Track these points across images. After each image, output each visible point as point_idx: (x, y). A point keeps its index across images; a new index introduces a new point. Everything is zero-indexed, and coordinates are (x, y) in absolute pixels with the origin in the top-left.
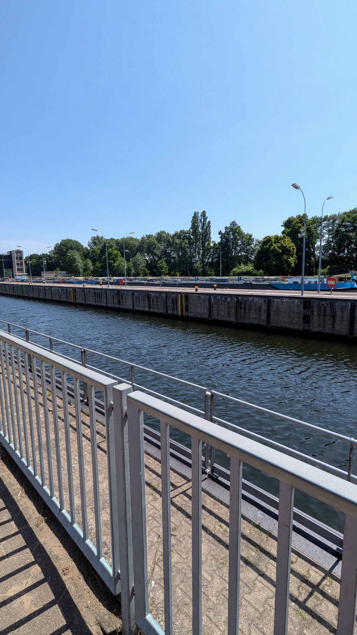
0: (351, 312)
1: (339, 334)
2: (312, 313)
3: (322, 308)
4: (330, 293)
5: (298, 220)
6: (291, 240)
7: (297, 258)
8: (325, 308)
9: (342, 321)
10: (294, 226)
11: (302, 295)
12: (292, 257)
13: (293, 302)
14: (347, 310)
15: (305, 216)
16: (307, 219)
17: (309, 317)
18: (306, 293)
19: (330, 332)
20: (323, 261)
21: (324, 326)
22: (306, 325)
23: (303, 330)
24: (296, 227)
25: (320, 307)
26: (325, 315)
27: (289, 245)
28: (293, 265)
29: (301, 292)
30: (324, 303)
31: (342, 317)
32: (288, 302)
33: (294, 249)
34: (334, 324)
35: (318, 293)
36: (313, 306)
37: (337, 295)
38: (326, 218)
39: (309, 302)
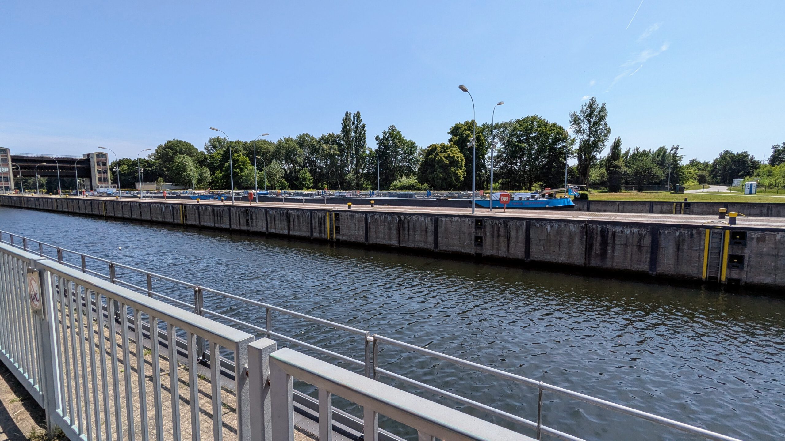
0: (526, 233)
1: (515, 258)
2: (485, 233)
3: (496, 228)
4: (503, 210)
5: (466, 127)
6: (459, 150)
7: (466, 171)
8: (499, 228)
9: (518, 243)
10: (462, 134)
11: (473, 213)
12: (461, 169)
13: (463, 221)
14: (522, 230)
15: (473, 122)
16: (477, 127)
17: (481, 238)
18: (477, 211)
19: (505, 256)
20: (495, 174)
21: (498, 249)
22: (478, 248)
23: (476, 253)
24: (464, 135)
25: (493, 227)
26: (499, 236)
27: (457, 156)
28: (462, 178)
29: (471, 209)
30: (497, 222)
31: (517, 238)
32: (457, 221)
33: (462, 160)
34: (508, 247)
35: (491, 210)
36: (485, 226)
37: (511, 213)
38: (497, 127)
39: (481, 221)
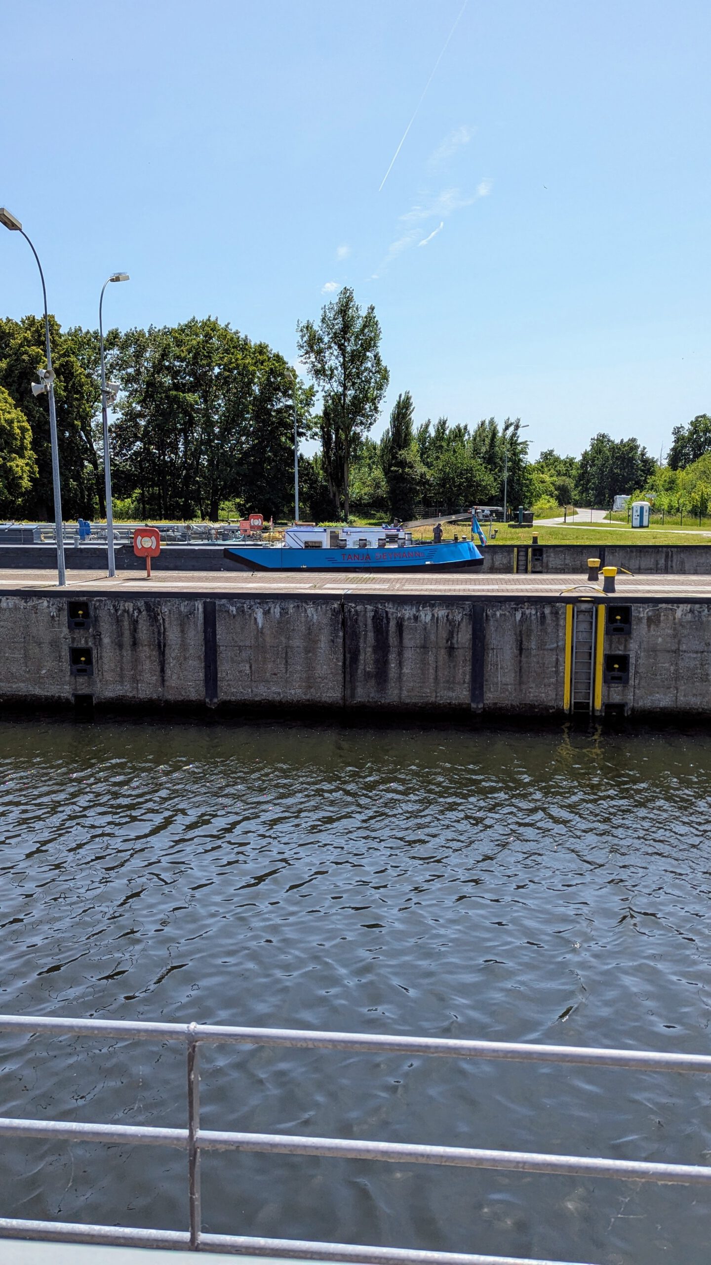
0: (205, 631)
1: (181, 698)
2: (97, 637)
3: (126, 624)
4: (144, 574)
5: (29, 335)
6: (10, 400)
7: (37, 461)
8: (135, 623)
9: (185, 659)
10: (18, 353)
11: (62, 583)
12: (22, 456)
13: (35, 607)
14: (196, 625)
15: (49, 322)
16: (60, 336)
17: (87, 652)
18: (73, 578)
19: (155, 696)
20: (115, 474)
21: (135, 680)
22: (81, 680)
23: (77, 696)
24: (25, 357)
25: (118, 621)
26: (135, 644)
27: (8, 416)
28: (26, 483)
29: (55, 572)
30: (129, 606)
31: (184, 646)
32: (16, 608)
33: (23, 430)
34: (163, 671)
35: (112, 575)
36: (96, 618)
37: (164, 580)
38: (113, 339)
39: (84, 606)
